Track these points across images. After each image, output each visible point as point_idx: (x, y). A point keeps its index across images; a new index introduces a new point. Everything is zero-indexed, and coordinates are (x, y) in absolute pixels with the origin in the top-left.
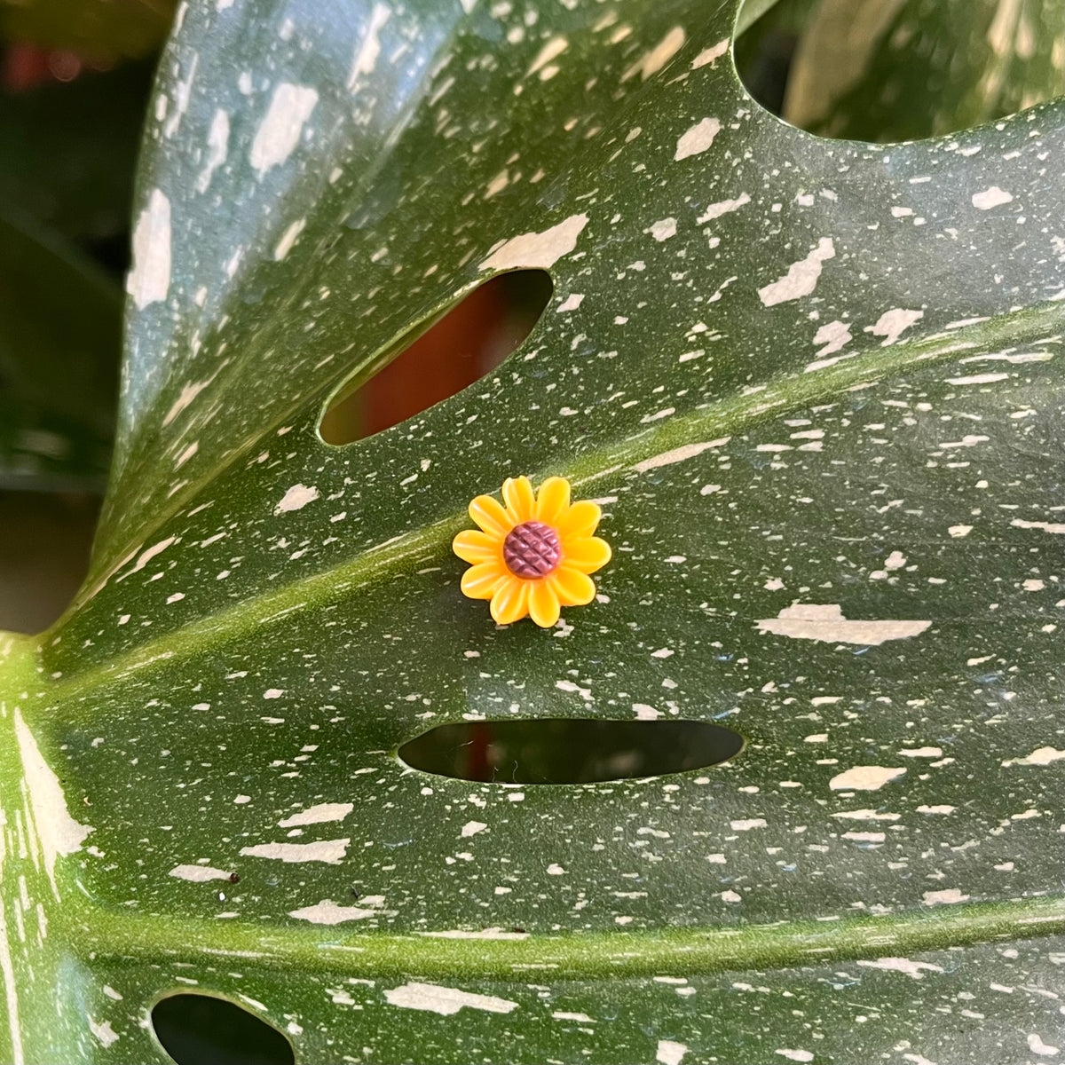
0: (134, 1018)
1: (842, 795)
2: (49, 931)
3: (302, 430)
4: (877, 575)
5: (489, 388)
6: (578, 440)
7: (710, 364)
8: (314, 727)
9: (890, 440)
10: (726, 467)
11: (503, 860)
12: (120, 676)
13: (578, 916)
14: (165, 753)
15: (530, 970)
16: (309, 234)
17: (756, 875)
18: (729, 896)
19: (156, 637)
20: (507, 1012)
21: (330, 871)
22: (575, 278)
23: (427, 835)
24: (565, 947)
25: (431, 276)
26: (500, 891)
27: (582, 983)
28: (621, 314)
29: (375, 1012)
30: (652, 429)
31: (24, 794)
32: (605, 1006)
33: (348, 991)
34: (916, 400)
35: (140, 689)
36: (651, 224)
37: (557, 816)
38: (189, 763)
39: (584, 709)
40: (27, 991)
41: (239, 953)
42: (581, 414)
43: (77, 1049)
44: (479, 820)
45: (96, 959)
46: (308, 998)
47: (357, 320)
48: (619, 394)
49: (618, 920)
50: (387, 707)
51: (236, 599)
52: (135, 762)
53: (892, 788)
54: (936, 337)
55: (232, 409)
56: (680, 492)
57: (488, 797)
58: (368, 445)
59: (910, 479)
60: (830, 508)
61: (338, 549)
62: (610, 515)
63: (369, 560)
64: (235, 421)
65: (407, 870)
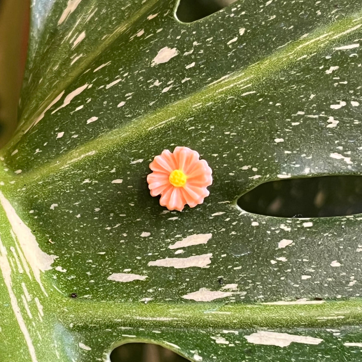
0: (99, 359)
2: (44, 312)
3: (165, 15)
6: (333, 12)
12: (63, 167)
13: (351, 290)
14: (97, 210)
15: (328, 320)
19: (82, 144)
20: (317, 344)
21: (203, 272)
23: (258, 248)
24: (347, 306)
27: (358, 327)
29: (241, 347)
31: (14, 238)
33: (223, 337)
35: (77, 174)
37: (333, 233)
39: (347, 169)
40: (39, 345)
41: (158, 319)
44: (288, 239)
45: (73, 328)
46: (202, 342)
50: (231, 174)
51: (130, 118)
52: (79, 216)
55: (104, 11)
58: (207, 22)
61: (191, 84)
62: (356, 54)
63: (213, 89)
64: (108, 18)
65: (249, 269)
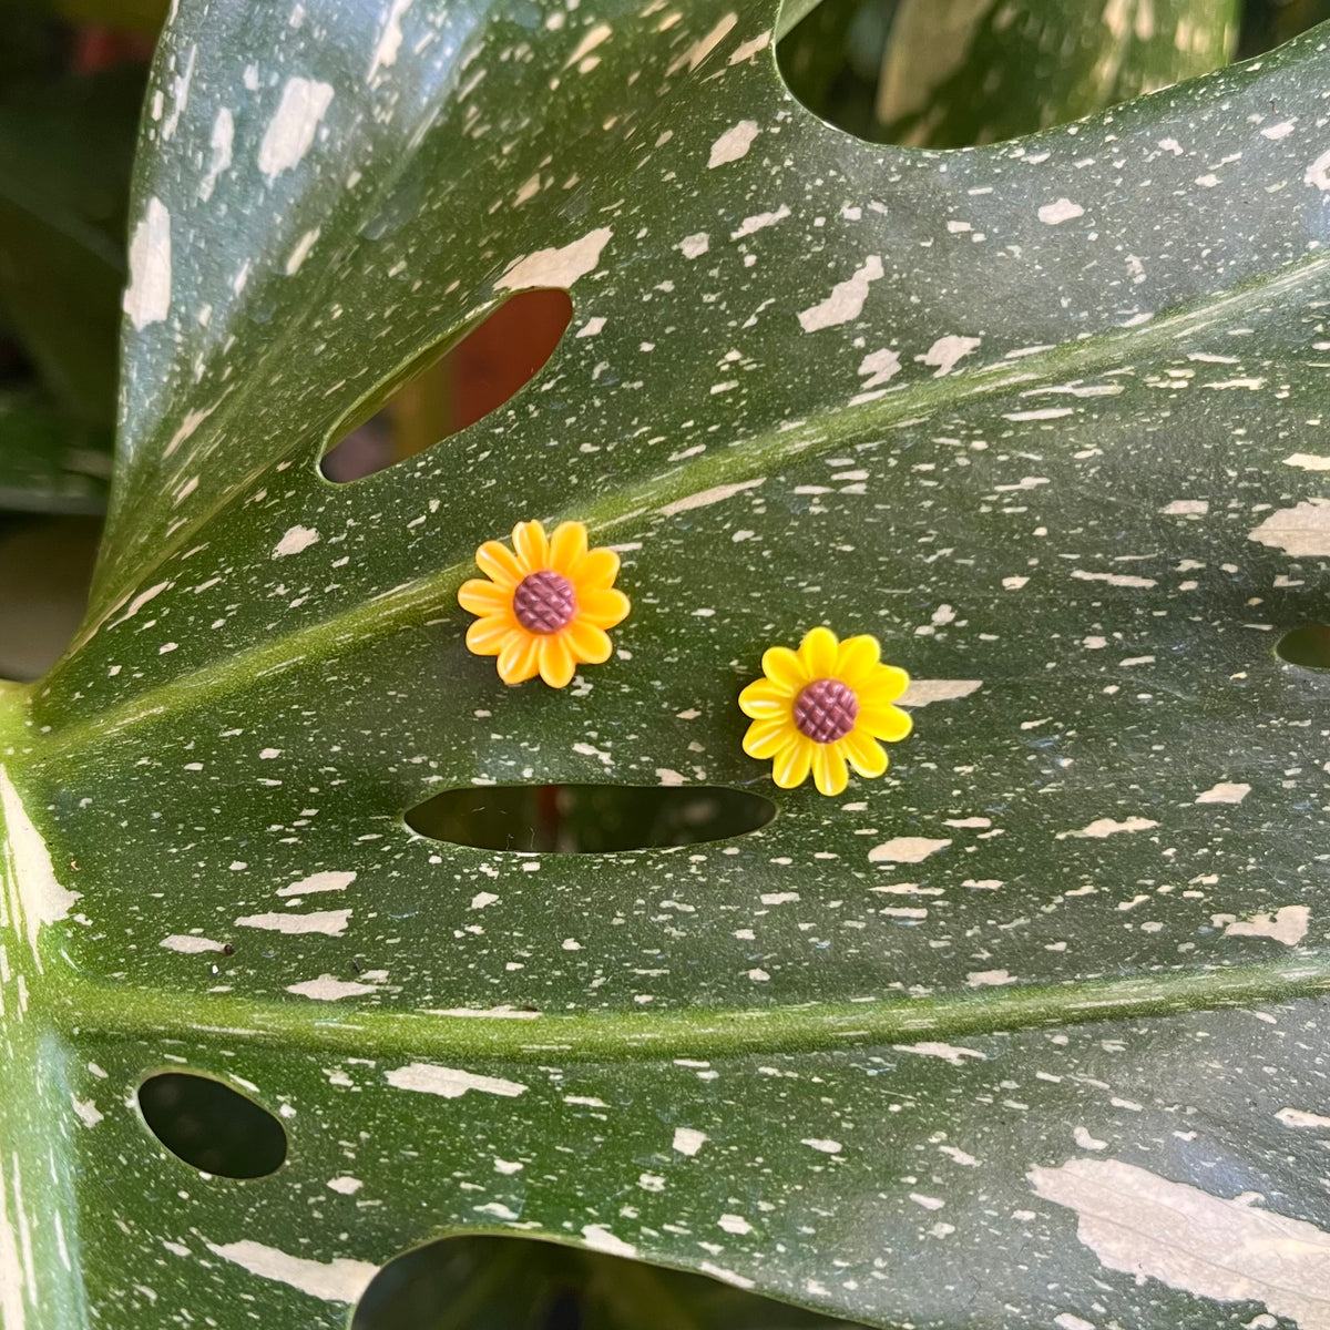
0: (119, 1097)
1: (882, 868)
2: (29, 1004)
3: (302, 465)
4: (923, 631)
5: (503, 421)
6: (600, 480)
7: (744, 397)
8: (314, 790)
9: (940, 481)
10: (761, 511)
11: (515, 934)
12: (110, 732)
13: (595, 994)
14: (156, 815)
15: (541, 1051)
16: (322, 247)
17: (786, 952)
18: (757, 975)
19: (147, 690)
20: (515, 1095)
22: (597, 298)
23: (435, 906)
24: (579, 1027)
25: (451, 293)
26: (511, 967)
27: (596, 1065)
28: (647, 340)
29: (374, 1094)
30: (680, 468)
31: (7, 857)
32: (620, 1090)
33: (346, 1072)
34: (971, 438)
35: (130, 747)
36: (681, 240)
37: (574, 887)
38: (181, 826)
39: (603, 774)
40: (5, 1069)
41: (231, 1030)
42: (603, 451)
43: (58, 1129)
44: (490, 892)
45: (80, 1035)
46: (304, 1079)
47: (371, 341)
48: (645, 429)
49: (637, 998)
50: (391, 769)
51: (232, 651)
52: (124, 824)
53: (935, 860)
54: (994, 367)
55: (235, 440)
56: (709, 539)
57: (501, 867)
58: (372, 483)
59: (961, 526)
60: (874, 556)
61: (341, 597)
62: (633, 563)
63: (373, 610)
64: (238, 454)
65: (413, 944)
